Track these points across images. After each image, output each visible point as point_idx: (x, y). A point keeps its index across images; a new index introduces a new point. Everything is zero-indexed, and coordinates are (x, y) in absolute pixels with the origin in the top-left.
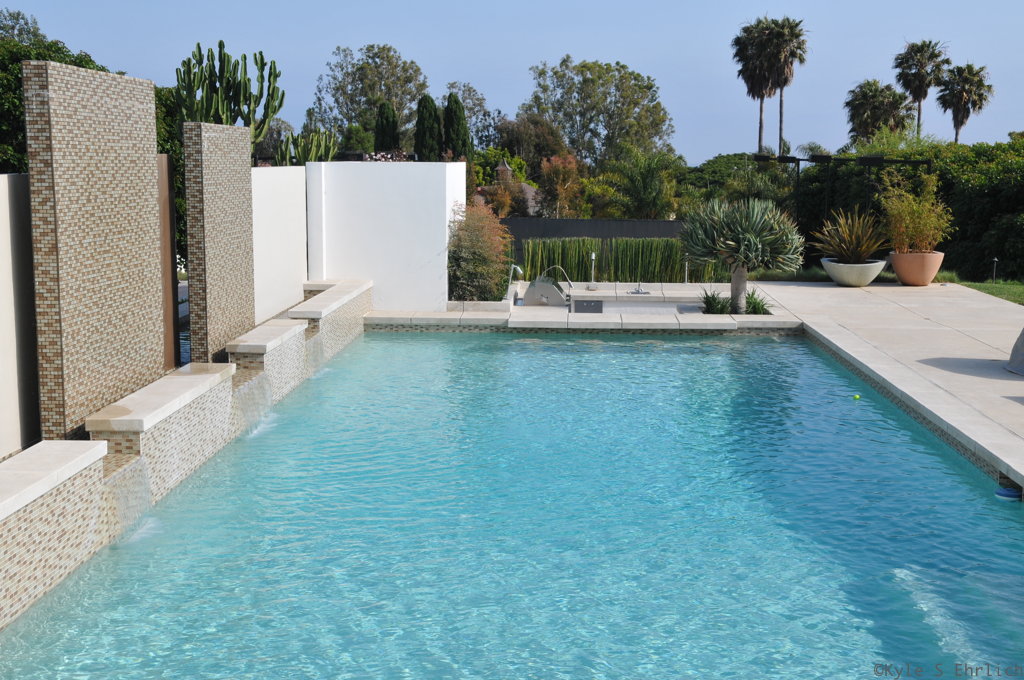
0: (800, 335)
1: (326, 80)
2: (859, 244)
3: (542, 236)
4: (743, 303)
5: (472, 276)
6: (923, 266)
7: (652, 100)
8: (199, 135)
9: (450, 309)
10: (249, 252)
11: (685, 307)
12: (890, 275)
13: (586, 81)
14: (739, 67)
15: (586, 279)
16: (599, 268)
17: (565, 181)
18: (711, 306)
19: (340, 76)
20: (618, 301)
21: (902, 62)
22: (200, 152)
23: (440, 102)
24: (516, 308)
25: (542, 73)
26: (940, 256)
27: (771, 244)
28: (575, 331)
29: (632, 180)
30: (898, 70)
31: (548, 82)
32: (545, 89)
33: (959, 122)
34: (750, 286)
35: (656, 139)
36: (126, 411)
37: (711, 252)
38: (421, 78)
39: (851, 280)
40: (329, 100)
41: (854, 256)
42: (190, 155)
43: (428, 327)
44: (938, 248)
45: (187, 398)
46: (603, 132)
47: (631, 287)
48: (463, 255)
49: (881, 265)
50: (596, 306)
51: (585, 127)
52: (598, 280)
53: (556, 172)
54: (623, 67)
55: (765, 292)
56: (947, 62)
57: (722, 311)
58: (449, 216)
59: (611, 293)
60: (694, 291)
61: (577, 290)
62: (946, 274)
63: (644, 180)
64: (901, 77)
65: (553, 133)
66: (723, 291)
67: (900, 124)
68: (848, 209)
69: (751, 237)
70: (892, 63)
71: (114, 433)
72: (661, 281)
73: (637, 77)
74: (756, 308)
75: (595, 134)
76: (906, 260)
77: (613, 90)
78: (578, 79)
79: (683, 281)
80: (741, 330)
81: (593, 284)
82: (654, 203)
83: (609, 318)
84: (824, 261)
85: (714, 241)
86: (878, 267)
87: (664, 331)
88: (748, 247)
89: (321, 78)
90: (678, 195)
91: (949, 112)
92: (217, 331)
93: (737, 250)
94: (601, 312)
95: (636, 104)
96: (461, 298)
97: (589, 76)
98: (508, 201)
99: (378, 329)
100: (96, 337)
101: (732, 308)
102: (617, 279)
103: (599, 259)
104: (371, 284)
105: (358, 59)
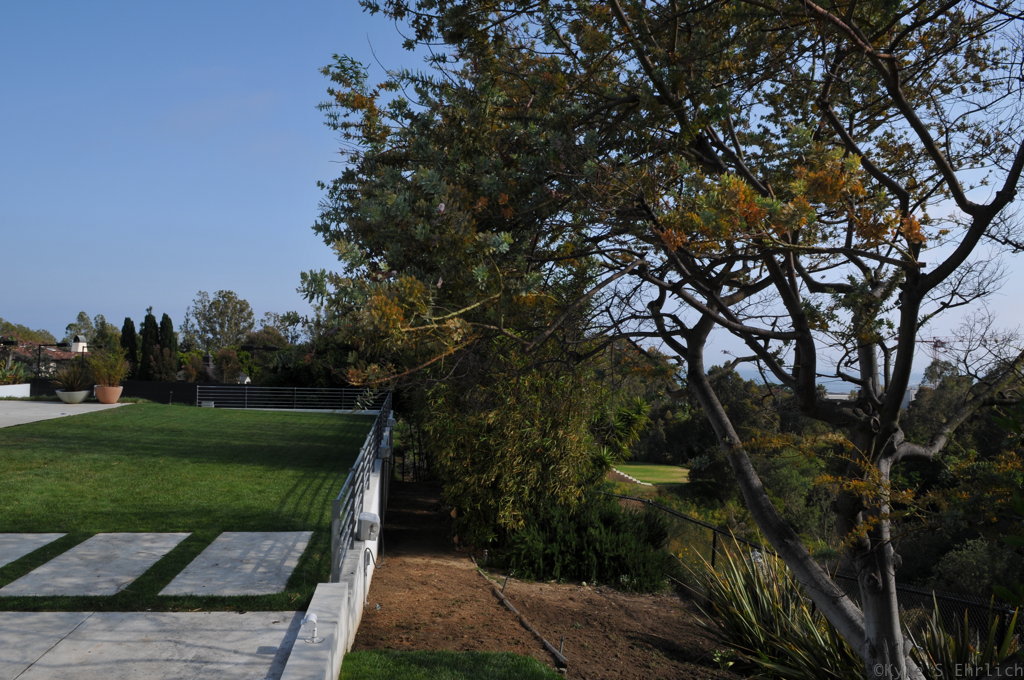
1: (192, 309)
19: (201, 307)
38: (250, 309)
40: (194, 320)
41: (71, 388)
49: (85, 392)
84: (57, 391)
89: (188, 308)
105: (212, 298)
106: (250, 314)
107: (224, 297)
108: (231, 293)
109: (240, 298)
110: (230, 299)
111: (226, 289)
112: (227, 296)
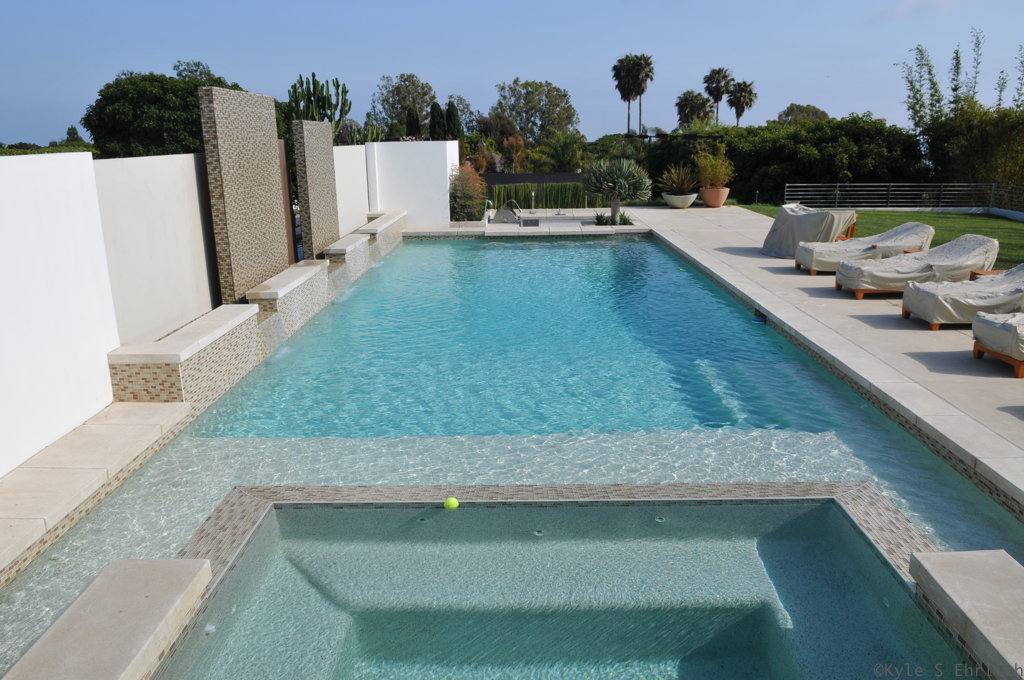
0: (650, 236)
1: (377, 95)
2: (683, 184)
3: (502, 183)
4: (618, 219)
5: (464, 207)
6: (718, 196)
7: (567, 103)
8: (302, 128)
9: (451, 226)
10: (334, 195)
11: (585, 222)
12: (700, 202)
13: (528, 93)
14: (616, 83)
15: (529, 207)
16: (536, 201)
17: (517, 151)
18: (600, 221)
19: (385, 93)
20: (548, 220)
21: (708, 80)
22: (302, 138)
23: (443, 107)
24: (489, 225)
25: (503, 88)
26: (727, 190)
27: (633, 184)
28: (523, 237)
29: (555, 149)
30: (706, 85)
31: (507, 94)
32: (505, 98)
33: (739, 114)
34: (622, 210)
35: (569, 126)
36: (269, 288)
37: (600, 190)
38: (432, 93)
39: (679, 206)
40: (379, 107)
41: (680, 191)
42: (297, 139)
43: (439, 237)
44: (726, 186)
45: (302, 279)
46: (539, 123)
47: (556, 211)
48: (458, 195)
49: (695, 195)
50: (535, 223)
51: (528, 120)
52: (536, 207)
53: (512, 146)
54: (550, 84)
55: (630, 212)
56: (733, 80)
57: (606, 224)
58: (449, 172)
59: (544, 215)
60: (590, 213)
61: (523, 213)
62: (731, 200)
63: (563, 150)
64: (707, 89)
65: (509, 123)
66: (607, 212)
67: (706, 114)
68: (677, 164)
69: (623, 181)
70: (702, 80)
71: (262, 300)
72: (572, 207)
73: (558, 90)
74: (625, 221)
75: (534, 124)
76: (708, 192)
77: (544, 97)
78: (523, 92)
79: (584, 207)
80: (617, 234)
81: (533, 210)
82: (569, 163)
83: (543, 229)
84: (663, 194)
85: (601, 184)
86: (693, 197)
87: (573, 236)
88: (620, 187)
89: (374, 95)
90: (582, 159)
91: (733, 108)
92: (318, 242)
93: (614, 188)
94: (537, 225)
95: (558, 106)
96: (457, 220)
97: (530, 89)
98: (485, 163)
99: (411, 239)
100: (248, 246)
101: (612, 222)
102: (547, 207)
103: (536, 196)
104: (405, 213)
105: (395, 81)
106: (434, 97)
107: (406, 80)
108: (413, 76)
109: (423, 80)
110: (412, 83)
111: (407, 72)
112: (409, 79)
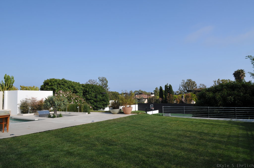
9: (18, 115)
13: (223, 82)
19: (183, 84)
23: (168, 86)
31: (216, 83)
40: (181, 87)
53: (187, 96)
105: (186, 81)
106: (196, 85)
107: (189, 81)
108: (191, 80)
109: (193, 81)
110: (190, 81)
111: (189, 79)
112: (190, 80)
